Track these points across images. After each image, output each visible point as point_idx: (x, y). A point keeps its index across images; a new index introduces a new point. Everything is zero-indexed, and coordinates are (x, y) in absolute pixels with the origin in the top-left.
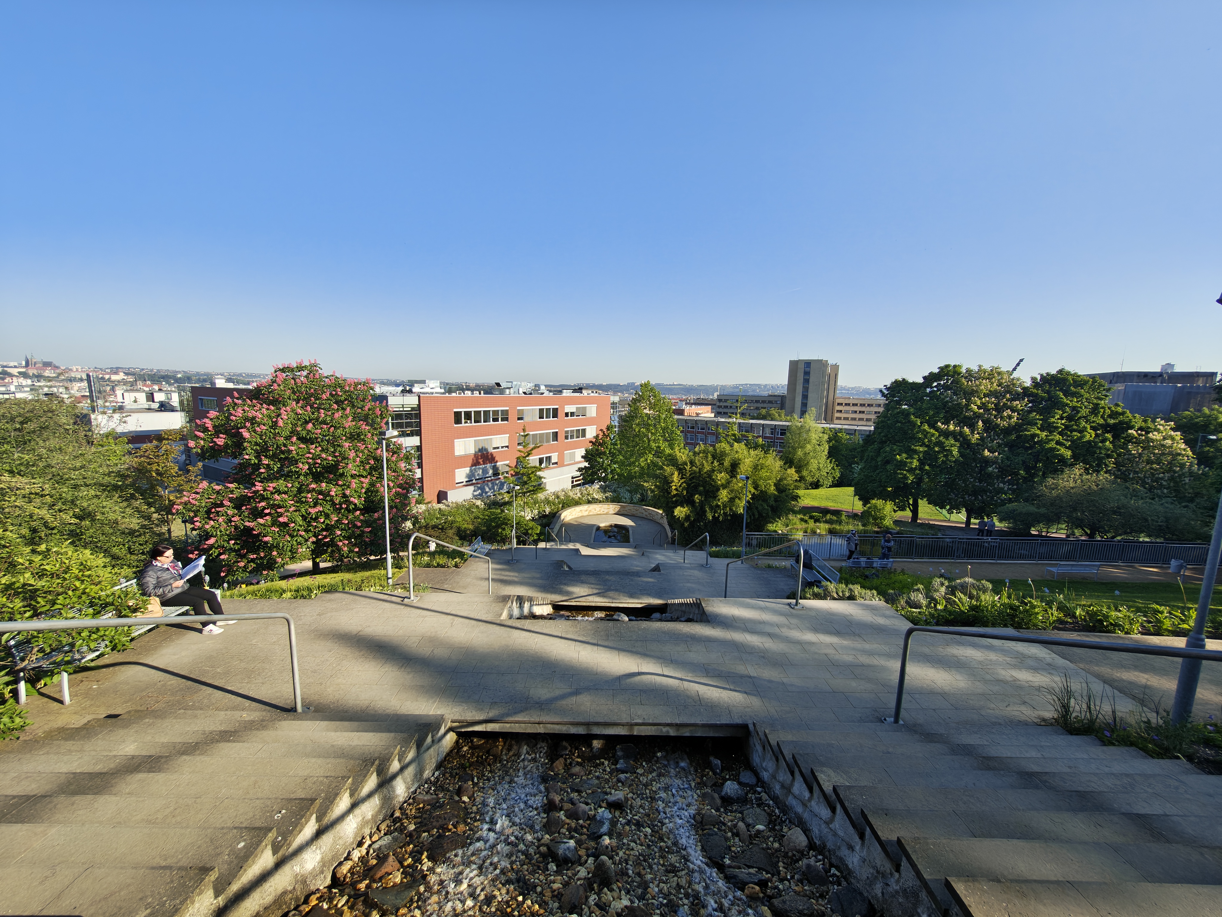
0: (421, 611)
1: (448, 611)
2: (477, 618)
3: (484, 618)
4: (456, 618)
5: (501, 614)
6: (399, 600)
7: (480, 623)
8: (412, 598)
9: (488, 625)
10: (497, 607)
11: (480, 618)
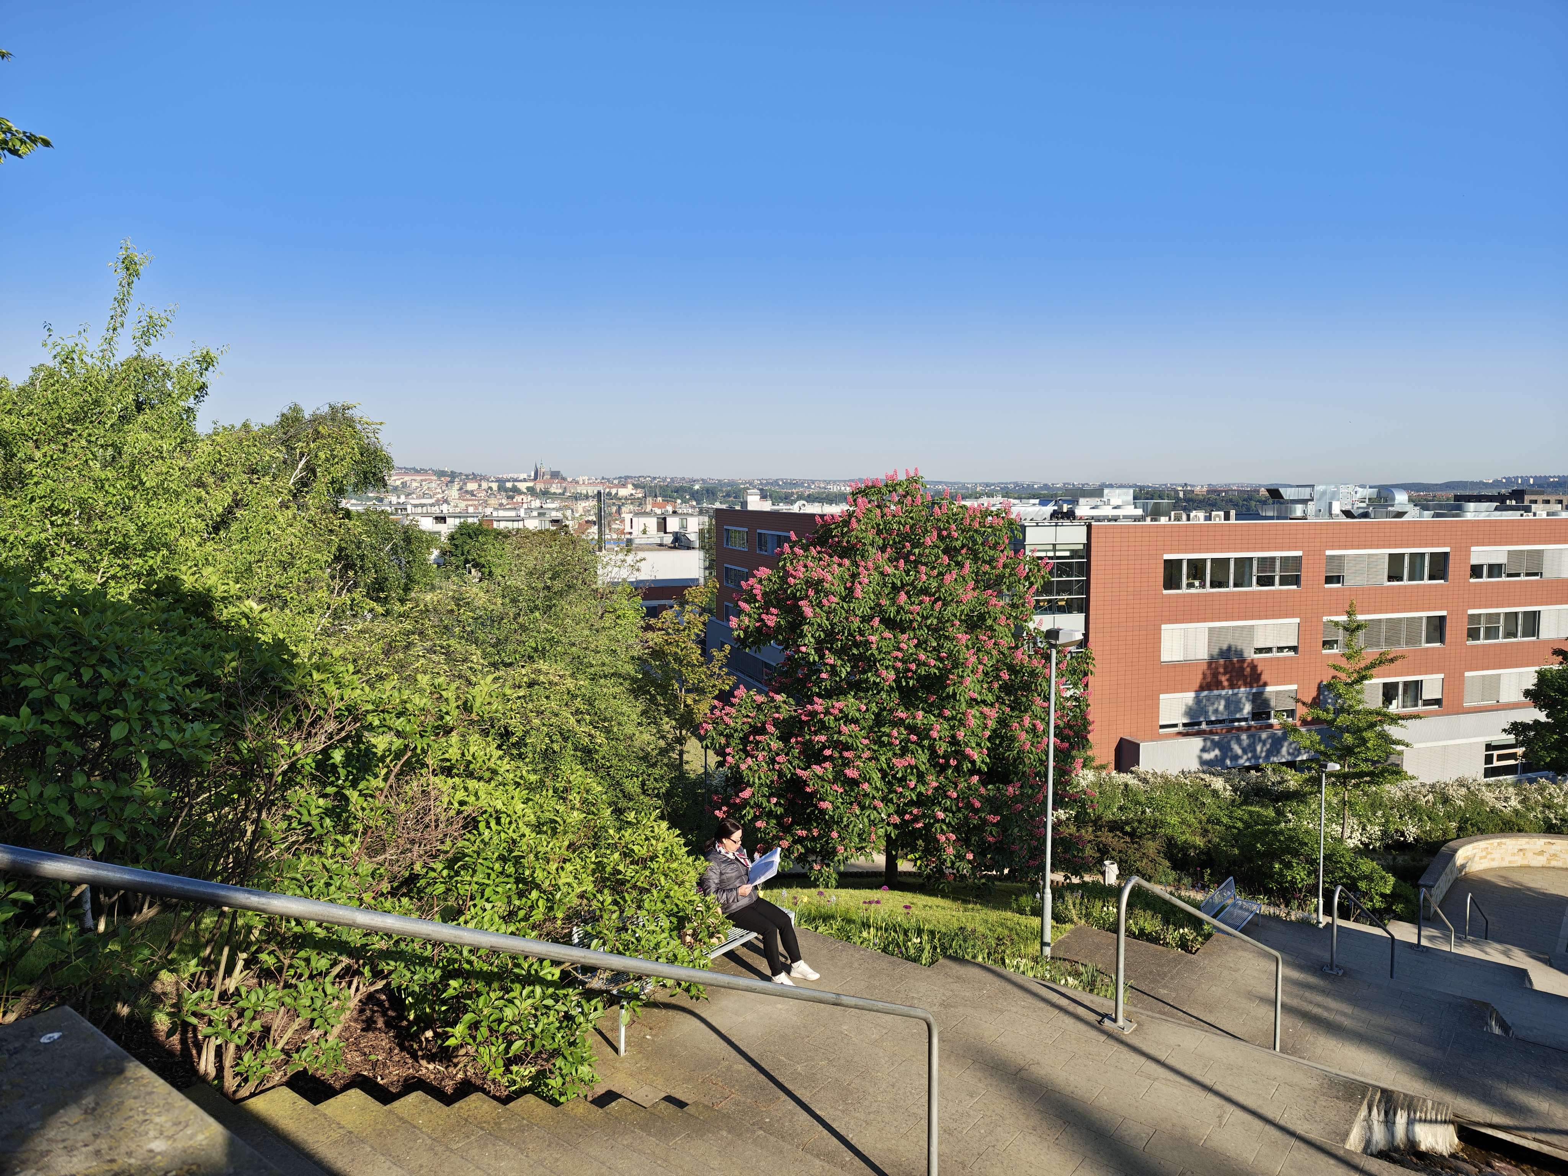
0: (1143, 1060)
1: (1208, 1082)
2: (1282, 1123)
3: (1300, 1131)
4: (1231, 1108)
5: (1347, 1134)
6: (1092, 1018)
7: (1293, 1141)
8: (1121, 1022)
9: (1312, 1151)
10: (1334, 1110)
11: (1291, 1127)
